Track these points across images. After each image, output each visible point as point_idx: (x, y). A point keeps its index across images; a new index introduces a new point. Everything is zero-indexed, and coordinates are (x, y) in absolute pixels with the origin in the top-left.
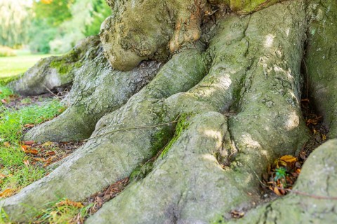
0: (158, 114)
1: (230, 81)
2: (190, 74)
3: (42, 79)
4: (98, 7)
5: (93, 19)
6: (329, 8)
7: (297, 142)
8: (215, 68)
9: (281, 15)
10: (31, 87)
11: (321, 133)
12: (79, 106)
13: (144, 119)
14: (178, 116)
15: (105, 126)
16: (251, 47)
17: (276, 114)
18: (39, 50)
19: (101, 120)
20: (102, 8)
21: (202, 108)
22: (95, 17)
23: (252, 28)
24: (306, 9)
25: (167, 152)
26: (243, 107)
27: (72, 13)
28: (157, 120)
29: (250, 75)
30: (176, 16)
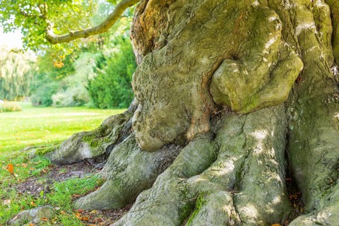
0: (183, 192)
1: (233, 166)
2: (203, 158)
3: (75, 151)
4: (102, 64)
5: (95, 75)
6: (302, 112)
7: (283, 214)
8: (222, 155)
9: (268, 116)
10: (65, 157)
11: (300, 206)
12: (116, 180)
13: (173, 196)
14: (197, 194)
15: (144, 200)
16: (248, 141)
17: (267, 193)
18: (40, 103)
19: (140, 195)
20: (106, 65)
21: (215, 188)
22: (98, 72)
23: (248, 126)
24: (286, 111)
25: (191, 221)
26: (243, 186)
27: (75, 68)
28: (182, 197)
29: (248, 162)
30: (191, 114)
